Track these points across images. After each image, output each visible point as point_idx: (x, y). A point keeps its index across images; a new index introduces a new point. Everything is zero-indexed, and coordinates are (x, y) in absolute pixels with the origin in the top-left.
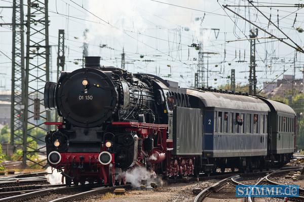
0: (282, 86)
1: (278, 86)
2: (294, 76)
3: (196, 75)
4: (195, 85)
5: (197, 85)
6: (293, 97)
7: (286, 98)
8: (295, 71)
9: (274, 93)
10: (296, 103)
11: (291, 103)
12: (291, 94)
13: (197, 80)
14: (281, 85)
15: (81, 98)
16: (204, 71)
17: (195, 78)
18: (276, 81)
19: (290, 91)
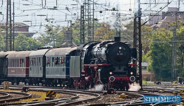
0: (167, 19)
1: (163, 18)
2: (178, 9)
3: (82, 7)
4: (81, 17)
5: (83, 18)
6: (177, 29)
7: (171, 31)
8: (179, 4)
9: (158, 25)
10: (180, 36)
11: (175, 35)
12: (175, 26)
13: (82, 12)
14: (166, 17)
15: (118, 54)
16: (90, 4)
17: (81, 11)
18: (161, 13)
19: (174, 23)
